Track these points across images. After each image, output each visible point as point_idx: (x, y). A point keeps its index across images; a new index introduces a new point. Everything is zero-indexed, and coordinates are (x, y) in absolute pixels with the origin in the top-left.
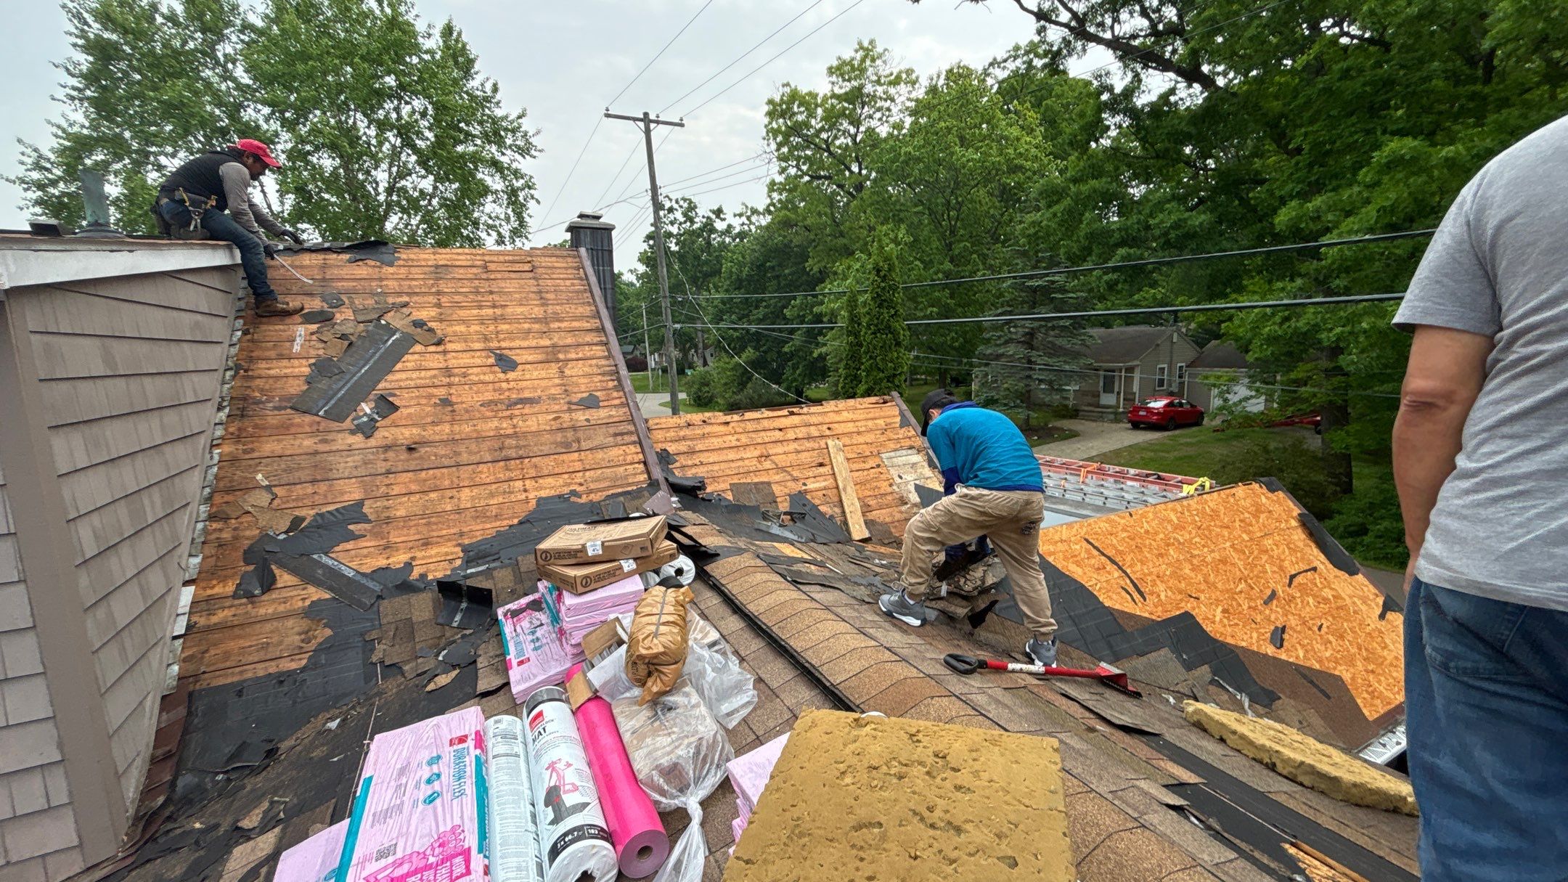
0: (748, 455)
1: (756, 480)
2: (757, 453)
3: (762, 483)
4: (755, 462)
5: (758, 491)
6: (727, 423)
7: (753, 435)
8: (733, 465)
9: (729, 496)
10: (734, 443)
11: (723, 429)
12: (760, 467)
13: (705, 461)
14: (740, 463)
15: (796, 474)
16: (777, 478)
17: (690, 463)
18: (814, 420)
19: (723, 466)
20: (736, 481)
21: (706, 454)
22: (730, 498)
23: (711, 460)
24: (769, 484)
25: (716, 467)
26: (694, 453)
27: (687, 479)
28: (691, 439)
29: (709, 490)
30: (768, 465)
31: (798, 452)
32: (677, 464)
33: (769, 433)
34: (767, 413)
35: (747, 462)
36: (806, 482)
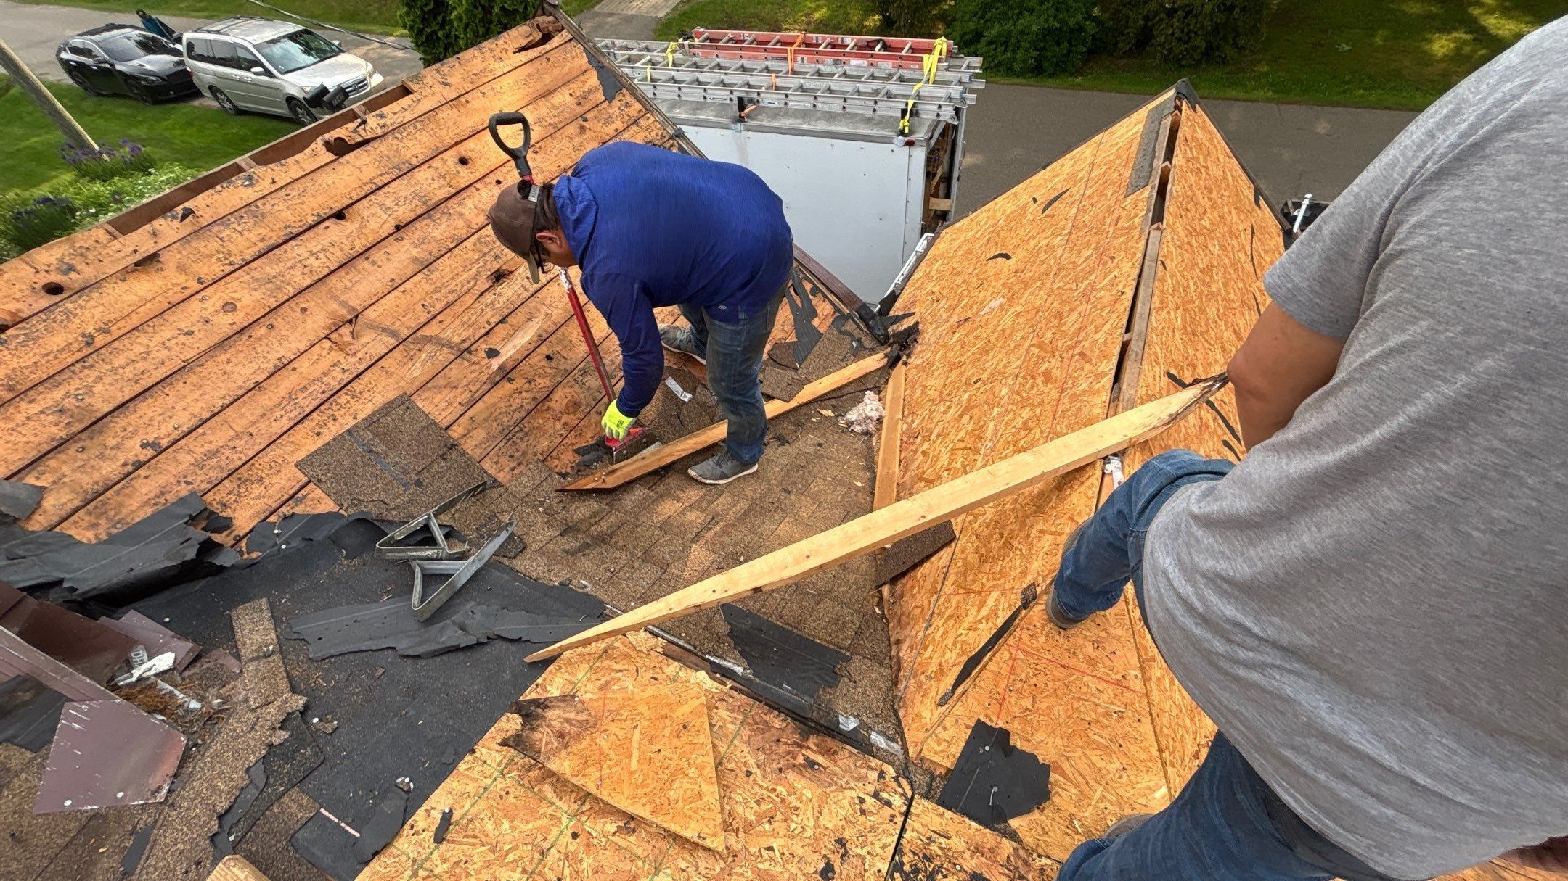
0: (296, 342)
1: (366, 409)
2: (317, 321)
3: (387, 409)
4: (326, 355)
5: (389, 437)
6: (149, 262)
7: (268, 268)
8: (266, 399)
9: (320, 503)
10: (225, 324)
11: (144, 287)
12: (354, 364)
13: (163, 432)
14: (287, 382)
15: (454, 332)
16: (417, 371)
17: (109, 469)
18: (414, 146)
19: (240, 418)
20: (311, 445)
21: (147, 409)
22: (327, 506)
23: (184, 420)
24: (404, 402)
25: (215, 436)
26: (96, 424)
27: (134, 534)
28: (50, 380)
29: (244, 519)
30: (372, 344)
31: (426, 266)
32: (54, 504)
33: (315, 242)
34: (269, 175)
35: (303, 365)
36: (493, 342)
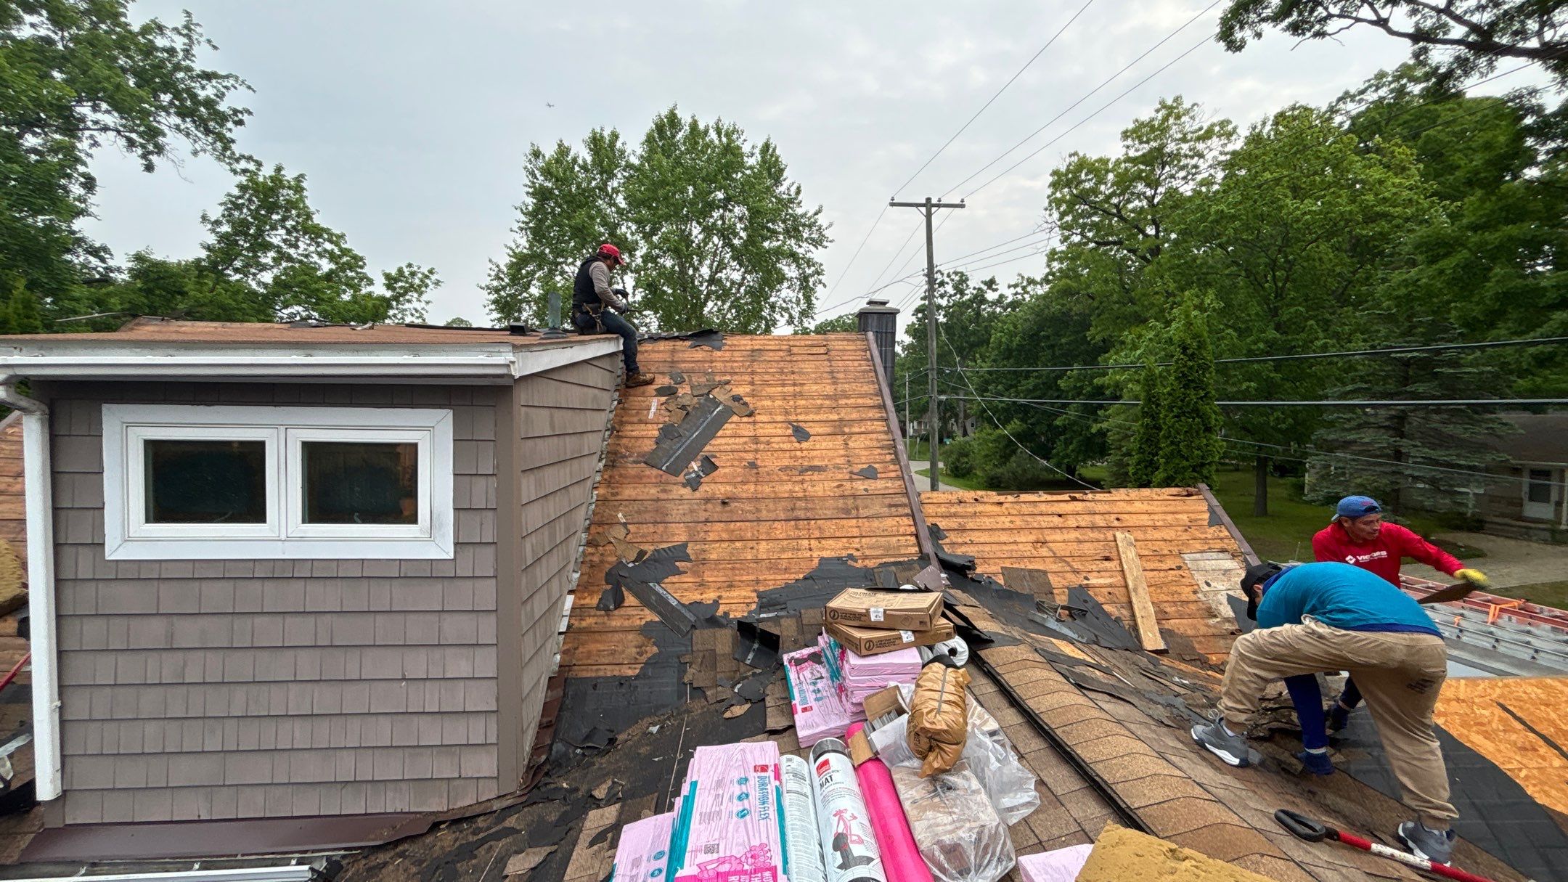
0: (1023, 539)
1: (1030, 567)
2: (1032, 538)
3: (1038, 571)
4: (1029, 547)
5: (1032, 577)
6: (1001, 504)
7: (1029, 519)
8: (1005, 548)
9: (1000, 580)
10: (1008, 525)
11: (996, 509)
12: (1035, 554)
13: (976, 540)
14: (1014, 547)
15: (1077, 565)
16: (1055, 567)
17: (960, 540)
18: (1100, 508)
19: (995, 547)
20: (1008, 565)
21: (977, 534)
22: (1002, 582)
23: (982, 540)
24: (1045, 572)
25: (987, 548)
26: (964, 530)
27: (957, 556)
28: (962, 517)
29: (979, 571)
30: (1044, 551)
31: (1080, 542)
32: (947, 541)
33: (1046, 518)
34: (1045, 497)
35: (1021, 546)
36: (1089, 575)
